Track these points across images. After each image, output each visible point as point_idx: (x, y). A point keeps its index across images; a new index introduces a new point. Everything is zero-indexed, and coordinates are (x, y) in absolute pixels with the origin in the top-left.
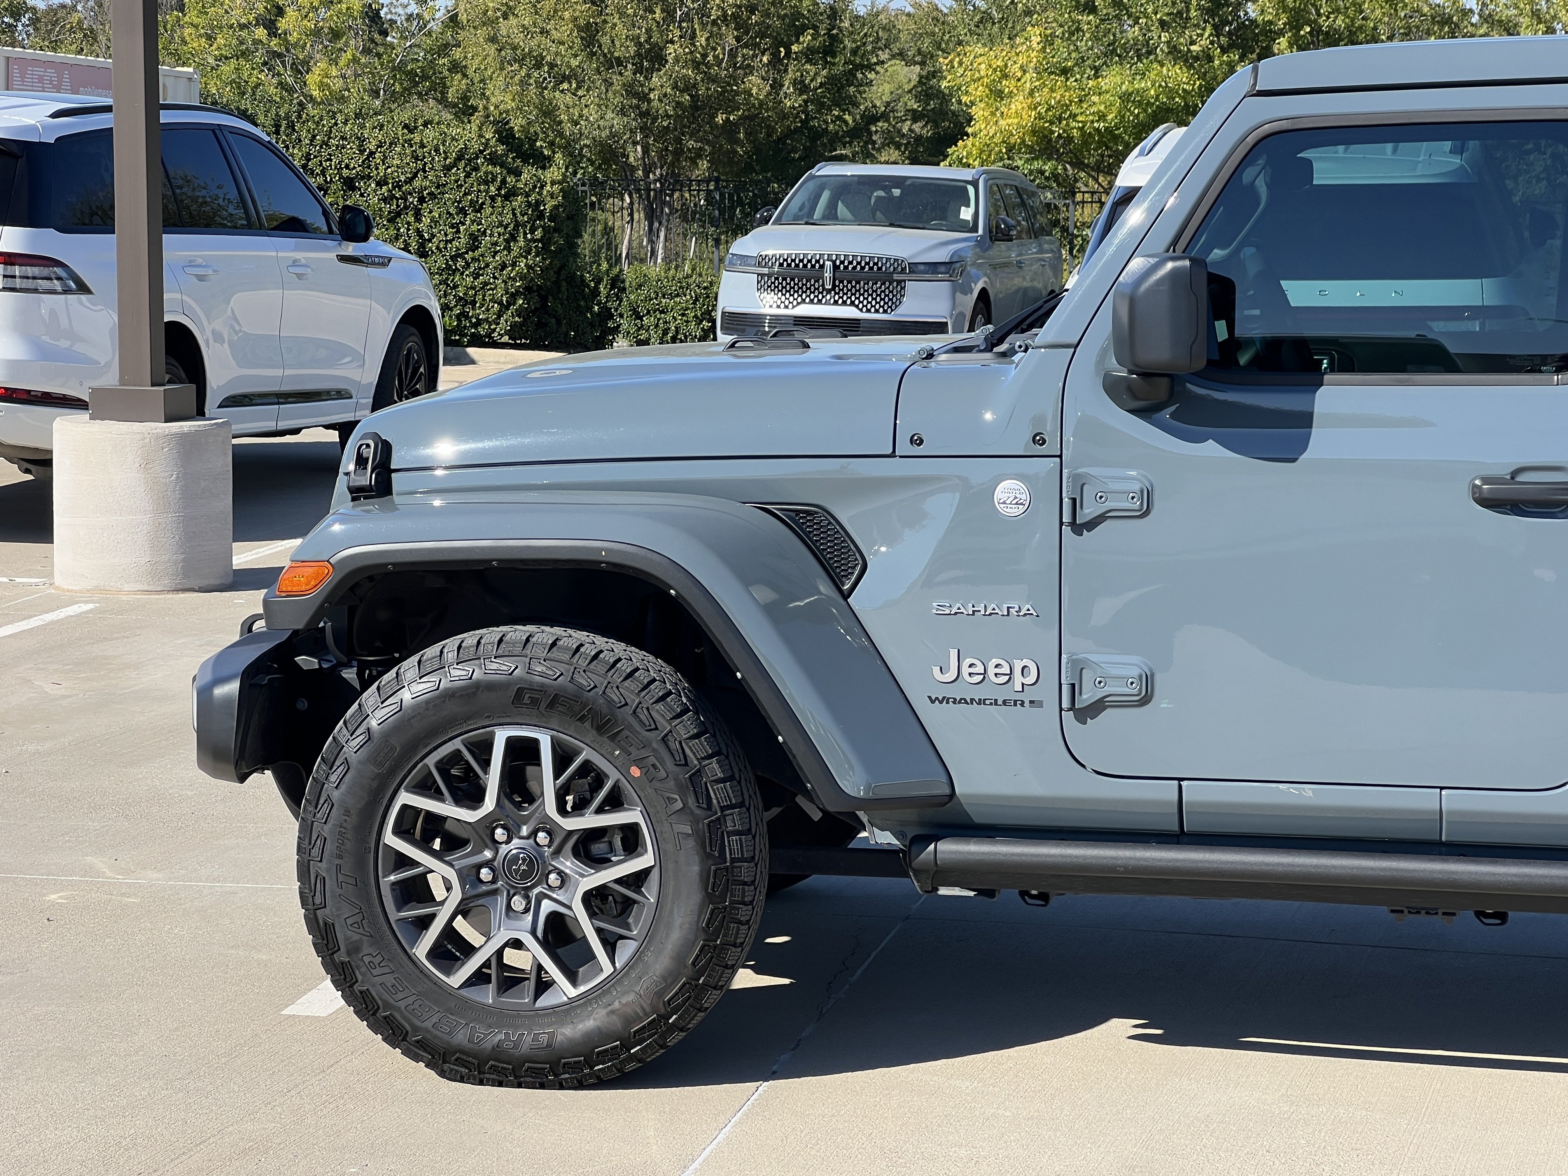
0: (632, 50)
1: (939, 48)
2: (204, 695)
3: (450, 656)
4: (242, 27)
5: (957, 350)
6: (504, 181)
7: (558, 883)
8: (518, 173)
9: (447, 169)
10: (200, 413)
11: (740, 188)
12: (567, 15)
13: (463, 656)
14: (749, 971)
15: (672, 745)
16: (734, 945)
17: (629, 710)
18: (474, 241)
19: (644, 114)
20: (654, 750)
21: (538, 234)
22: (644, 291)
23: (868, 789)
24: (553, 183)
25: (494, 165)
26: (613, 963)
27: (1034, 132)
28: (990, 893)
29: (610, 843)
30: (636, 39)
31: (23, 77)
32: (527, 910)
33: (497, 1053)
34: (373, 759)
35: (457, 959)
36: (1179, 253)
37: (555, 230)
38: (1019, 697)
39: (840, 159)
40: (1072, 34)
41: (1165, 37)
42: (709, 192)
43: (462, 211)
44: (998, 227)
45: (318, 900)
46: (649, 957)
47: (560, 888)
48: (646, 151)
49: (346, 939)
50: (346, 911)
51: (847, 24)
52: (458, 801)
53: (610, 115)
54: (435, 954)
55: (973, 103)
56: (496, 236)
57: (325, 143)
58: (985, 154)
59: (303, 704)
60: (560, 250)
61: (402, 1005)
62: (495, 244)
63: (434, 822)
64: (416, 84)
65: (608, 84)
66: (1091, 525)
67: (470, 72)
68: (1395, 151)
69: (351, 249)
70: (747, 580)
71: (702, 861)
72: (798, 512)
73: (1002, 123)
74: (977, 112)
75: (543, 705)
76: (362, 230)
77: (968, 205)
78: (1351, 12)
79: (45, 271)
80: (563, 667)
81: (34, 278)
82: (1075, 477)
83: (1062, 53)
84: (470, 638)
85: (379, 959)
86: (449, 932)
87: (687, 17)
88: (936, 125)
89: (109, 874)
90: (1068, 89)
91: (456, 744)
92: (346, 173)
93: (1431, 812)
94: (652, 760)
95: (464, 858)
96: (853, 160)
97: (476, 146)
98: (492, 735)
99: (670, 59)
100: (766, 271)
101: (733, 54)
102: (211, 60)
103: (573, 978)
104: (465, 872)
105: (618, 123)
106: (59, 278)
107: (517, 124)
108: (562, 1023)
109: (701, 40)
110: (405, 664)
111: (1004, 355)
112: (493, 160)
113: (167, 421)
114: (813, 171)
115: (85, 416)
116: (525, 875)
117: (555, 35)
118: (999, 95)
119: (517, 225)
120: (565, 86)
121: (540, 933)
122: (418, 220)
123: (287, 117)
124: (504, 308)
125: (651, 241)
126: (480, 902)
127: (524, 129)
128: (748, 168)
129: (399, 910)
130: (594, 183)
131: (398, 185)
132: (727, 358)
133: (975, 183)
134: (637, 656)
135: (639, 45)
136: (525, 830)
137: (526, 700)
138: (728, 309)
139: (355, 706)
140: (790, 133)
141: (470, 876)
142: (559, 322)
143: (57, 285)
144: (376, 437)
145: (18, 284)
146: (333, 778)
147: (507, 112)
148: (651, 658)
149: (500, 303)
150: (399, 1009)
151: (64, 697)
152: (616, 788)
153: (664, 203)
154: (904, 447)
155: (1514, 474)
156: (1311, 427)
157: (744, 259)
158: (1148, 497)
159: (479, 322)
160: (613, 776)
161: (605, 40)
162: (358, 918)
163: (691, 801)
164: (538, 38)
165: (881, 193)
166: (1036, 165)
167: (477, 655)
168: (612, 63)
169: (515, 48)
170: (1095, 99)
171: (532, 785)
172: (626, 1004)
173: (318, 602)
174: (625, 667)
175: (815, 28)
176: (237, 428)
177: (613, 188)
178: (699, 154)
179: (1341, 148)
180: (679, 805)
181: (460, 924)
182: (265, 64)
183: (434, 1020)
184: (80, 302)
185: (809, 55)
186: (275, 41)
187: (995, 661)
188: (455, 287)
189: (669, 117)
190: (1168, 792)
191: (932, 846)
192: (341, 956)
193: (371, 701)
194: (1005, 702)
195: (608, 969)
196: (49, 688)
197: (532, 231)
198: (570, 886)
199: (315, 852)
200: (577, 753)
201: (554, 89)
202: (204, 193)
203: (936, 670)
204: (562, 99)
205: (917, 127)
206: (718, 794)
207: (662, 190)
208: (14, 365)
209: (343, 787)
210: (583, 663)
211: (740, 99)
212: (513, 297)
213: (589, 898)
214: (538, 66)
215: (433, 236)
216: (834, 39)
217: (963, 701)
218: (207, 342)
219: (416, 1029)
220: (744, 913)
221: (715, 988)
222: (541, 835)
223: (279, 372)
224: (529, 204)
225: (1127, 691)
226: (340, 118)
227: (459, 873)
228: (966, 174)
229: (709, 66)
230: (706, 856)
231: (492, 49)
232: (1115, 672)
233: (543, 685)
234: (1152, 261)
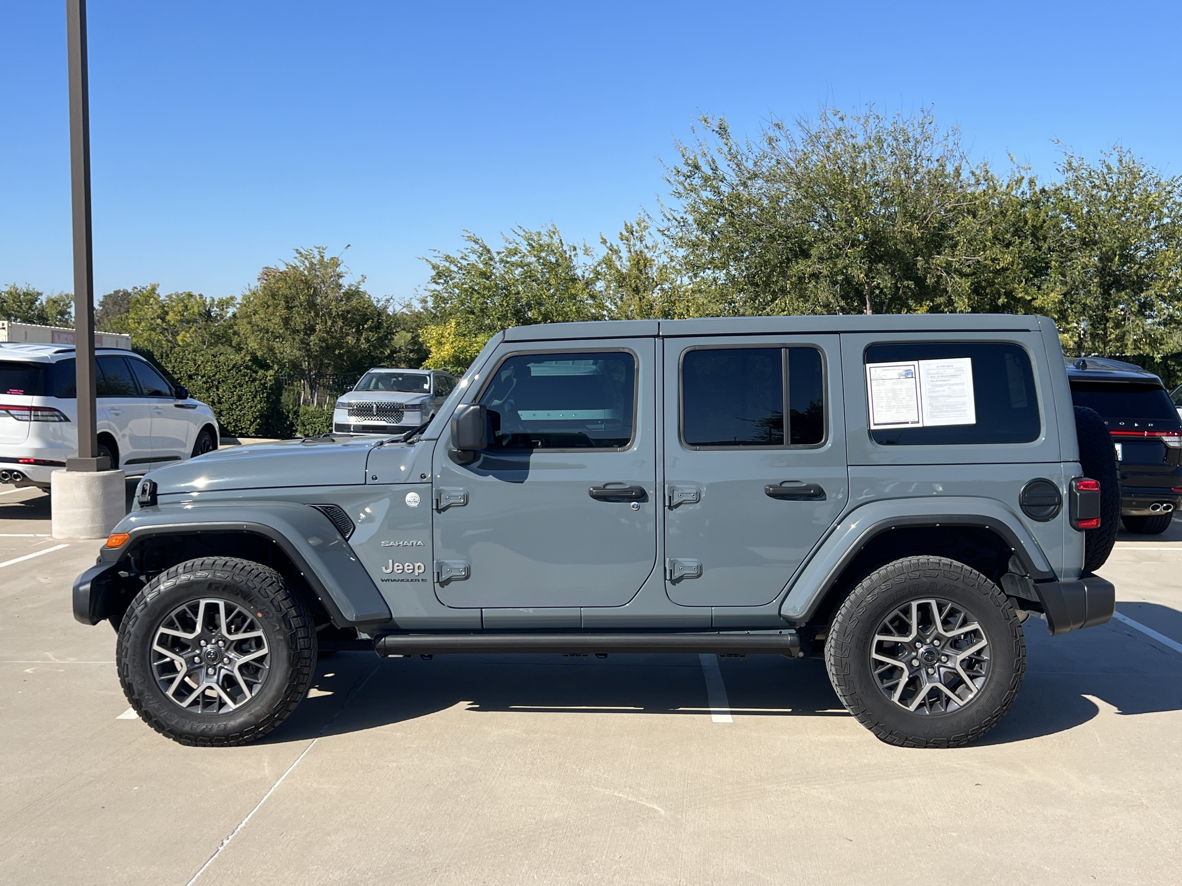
0: (303, 327)
1: (418, 326)
2: (76, 590)
3: (181, 570)
4: (152, 319)
5: (393, 442)
6: (251, 376)
7: (228, 662)
8: (257, 372)
9: (229, 371)
10: (117, 467)
11: (345, 377)
12: (278, 314)
13: (186, 570)
14: (316, 690)
15: (275, 603)
16: (302, 684)
17: (256, 590)
18: (240, 398)
19: (308, 350)
20: (268, 606)
21: (265, 395)
22: (307, 416)
23: (357, 617)
24: (271, 376)
25: (248, 369)
26: (251, 693)
27: (453, 357)
28: (409, 656)
29: (250, 644)
30: (304, 323)
31: (59, 338)
32: (215, 674)
33: (203, 734)
34: (147, 614)
35: (185, 695)
36: (477, 403)
37: (272, 393)
38: (417, 578)
39: (383, 367)
40: (466, 322)
41: (499, 323)
42: (333, 379)
43: (235, 387)
44: (438, 391)
45: (125, 674)
46: (266, 691)
47: (229, 664)
48: (309, 364)
49: (138, 689)
50: (137, 678)
51: (385, 318)
52: (185, 631)
53: (295, 351)
54: (176, 694)
55: (431, 346)
56: (249, 396)
57: (181, 362)
58: (435, 364)
59: (123, 591)
60: (273, 401)
61: (162, 715)
62: (248, 399)
63: (176, 640)
64: (220, 340)
65: (294, 339)
66: (445, 509)
67: (241, 335)
68: (573, 364)
69: (180, 402)
70: (306, 536)
71: (288, 651)
72: (327, 507)
73: (442, 353)
74: (433, 349)
75: (220, 589)
76: (184, 395)
77: (427, 383)
78: (564, 315)
79: (51, 413)
80: (229, 573)
81: (47, 416)
82: (437, 491)
83: (463, 329)
84: (189, 563)
85: (152, 697)
86: (183, 683)
87: (323, 315)
88: (418, 354)
89: (53, 659)
90: (465, 341)
91: (184, 607)
92: (189, 373)
93: (577, 617)
94: (267, 610)
95: (188, 653)
96: (387, 367)
97: (240, 362)
98: (199, 602)
99: (317, 330)
100: (351, 408)
101: (341, 328)
102: (140, 332)
103: (235, 701)
104: (188, 660)
105: (298, 353)
106: (57, 416)
107: (259, 354)
108: (230, 720)
109: (329, 323)
110: (162, 575)
111: (411, 443)
112: (247, 367)
113: (98, 471)
114: (369, 371)
115: (64, 470)
116: (214, 660)
117: (273, 321)
118: (440, 343)
119: (257, 392)
120: (278, 340)
121: (220, 683)
122: (218, 390)
123: (166, 352)
124: (252, 423)
125: (312, 397)
126: (196, 671)
127: (262, 356)
128: (348, 370)
129: (160, 676)
130: (290, 376)
131: (209, 377)
132: (301, 446)
133: (429, 376)
134: (261, 567)
135: (305, 325)
136: (213, 641)
137: (213, 587)
138: (337, 423)
139: (140, 593)
140: (363, 357)
141: (190, 661)
142: (273, 428)
143: (56, 419)
144: (150, 481)
145: (40, 418)
146: (131, 623)
147: (255, 349)
148: (267, 568)
149: (250, 421)
150: (161, 717)
151: (48, 584)
152: (252, 622)
153: (316, 383)
154: (369, 481)
155: (605, 486)
156: (528, 469)
157: (343, 404)
158: (466, 498)
159: (242, 429)
160: (250, 617)
161: (292, 323)
162: (142, 681)
163: (283, 626)
164: (267, 322)
165: (395, 379)
166: (455, 368)
167: (192, 570)
168: (295, 331)
169: (258, 326)
170: (475, 345)
171: (217, 622)
172: (257, 711)
173: (124, 550)
174: (255, 572)
175: (373, 319)
176: (127, 473)
177: (297, 378)
178: (329, 365)
179: (554, 362)
180: (278, 628)
181: (187, 679)
182: (161, 333)
183: (176, 721)
184: (67, 426)
185: (370, 329)
186: (164, 324)
187: (407, 564)
188: (233, 415)
189: (317, 351)
190: (477, 613)
191: (383, 639)
192: (136, 697)
193: (147, 591)
194: (412, 580)
195: (249, 696)
196: (43, 580)
197: (263, 394)
198: (233, 663)
199: (124, 654)
200: (235, 608)
201: (274, 341)
202: (123, 382)
203: (384, 568)
204: (276, 345)
205: (411, 355)
206: (294, 622)
207: (315, 378)
208: (37, 451)
209: (135, 626)
210: (237, 572)
211: (344, 345)
212: (255, 419)
213: (240, 668)
214: (267, 332)
215: (224, 396)
216: (380, 323)
217: (395, 580)
218: (119, 440)
219: (168, 725)
220: (306, 670)
221: (295, 702)
222: (220, 642)
223: (150, 450)
224: (261, 384)
225: (459, 574)
226: (187, 352)
227: (186, 660)
228: (426, 372)
229: (332, 333)
230: (289, 648)
231: (249, 326)
232: (455, 566)
233: (220, 581)
234: (466, 406)
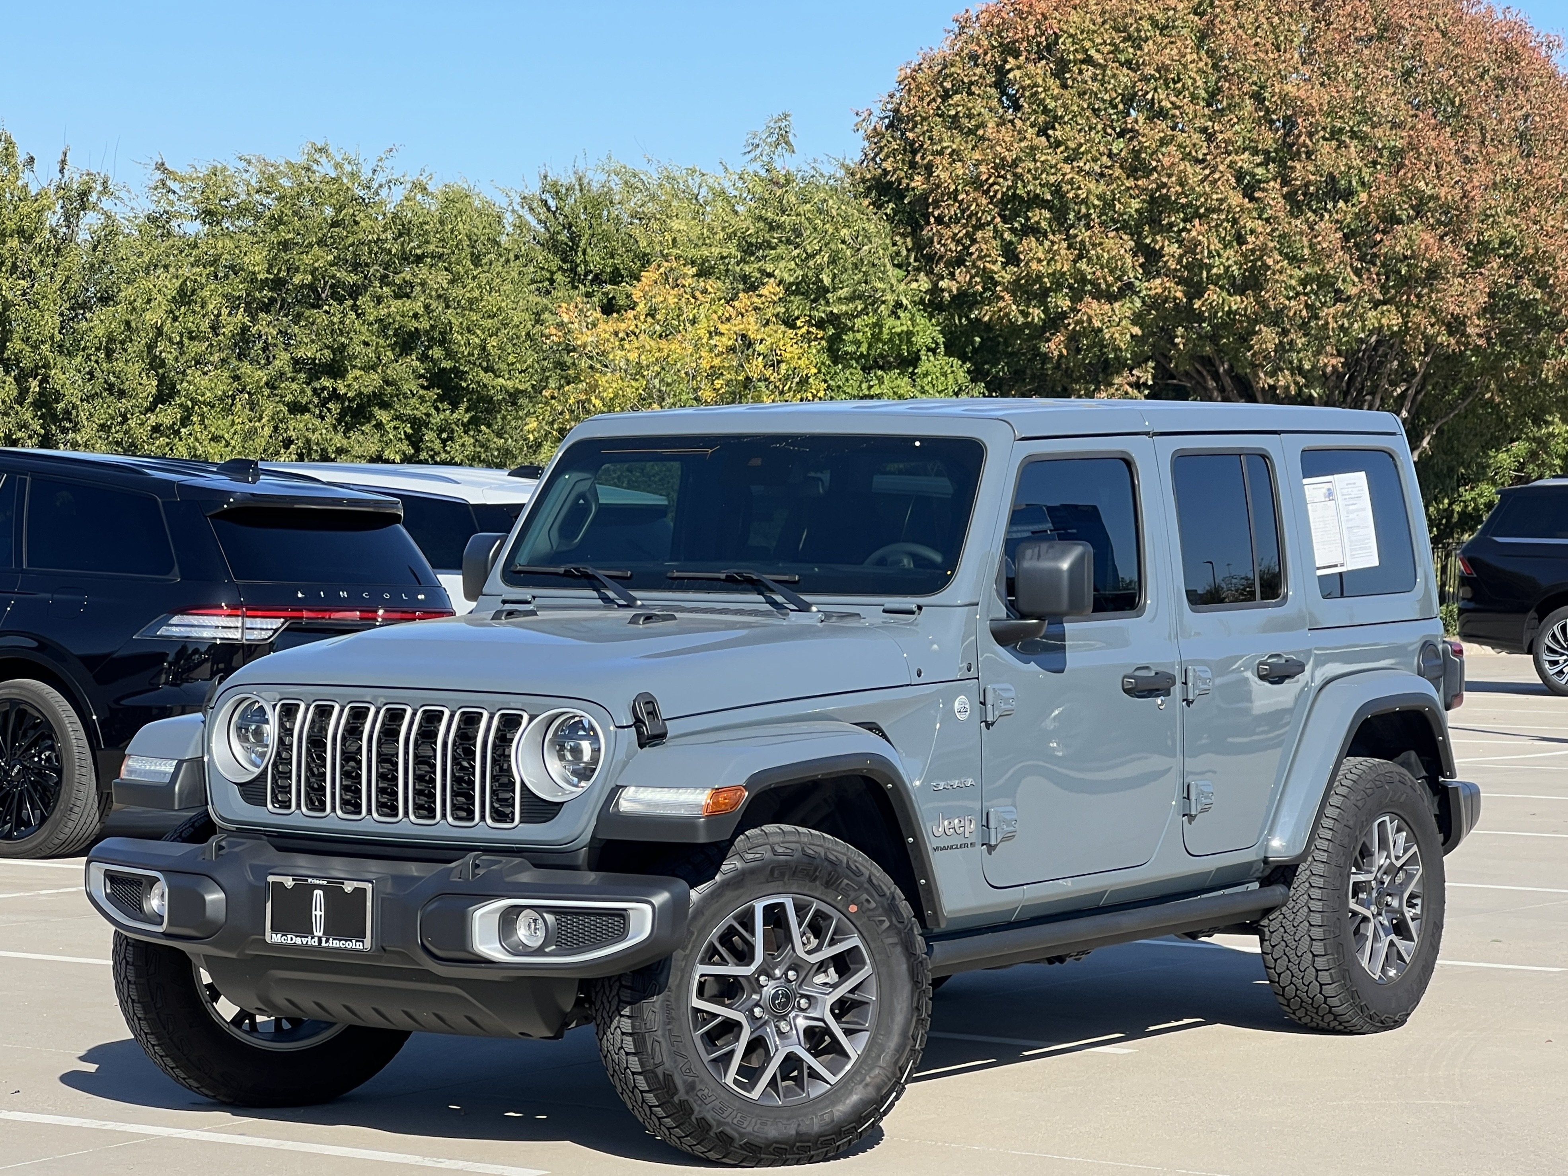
7: (807, 1005)
15: (875, 883)
17: (843, 865)
20: (866, 889)
26: (855, 1051)
32: (791, 1030)
47: (809, 1008)
50: (680, 1063)
52: (738, 962)
54: (739, 1079)
61: (729, 1120)
66: (994, 722)
71: (908, 960)
75: (788, 876)
80: (796, 845)
82: (985, 691)
85: (707, 1092)
91: (729, 919)
94: (865, 896)
95: (743, 1002)
98: (754, 907)
116: (785, 1006)
121: (803, 1044)
126: (759, 1033)
129: (710, 1053)
136: (778, 973)
137: (775, 875)
141: (750, 1016)
150: (727, 1124)
152: (840, 925)
154: (914, 679)
155: (1134, 672)
158: (1015, 701)
160: (837, 917)
172: (876, 1076)
180: (887, 924)
194: (961, 846)
195: (854, 1055)
198: (818, 1004)
200: (810, 905)
203: (935, 828)
213: (834, 1009)
217: (944, 848)
222: (790, 973)
225: (1012, 829)
227: (745, 1015)
232: (1007, 817)
233: (784, 860)
